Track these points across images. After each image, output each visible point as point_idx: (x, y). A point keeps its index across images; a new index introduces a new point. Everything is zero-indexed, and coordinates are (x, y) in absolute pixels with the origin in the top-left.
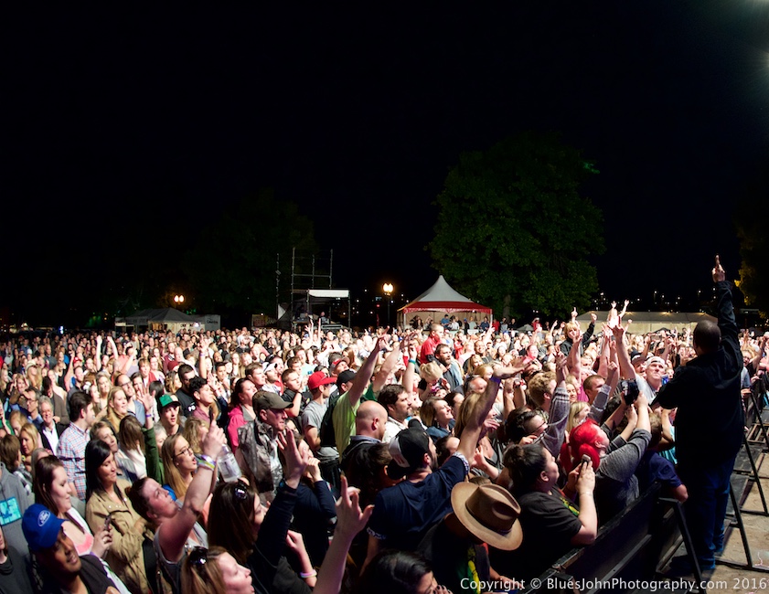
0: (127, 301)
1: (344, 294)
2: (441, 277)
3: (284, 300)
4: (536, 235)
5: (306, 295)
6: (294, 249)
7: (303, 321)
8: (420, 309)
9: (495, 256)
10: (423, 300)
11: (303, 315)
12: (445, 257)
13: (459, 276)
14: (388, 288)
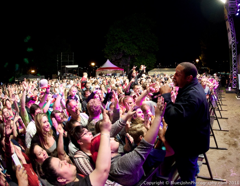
0: (18, 73)
1: (77, 66)
2: (108, 60)
3: (59, 69)
4: (136, 45)
5: (65, 67)
6: (62, 53)
7: (65, 76)
8: (101, 70)
9: (123, 51)
10: (102, 67)
11: (65, 74)
12: (109, 53)
13: (114, 59)
14: (93, 64)
